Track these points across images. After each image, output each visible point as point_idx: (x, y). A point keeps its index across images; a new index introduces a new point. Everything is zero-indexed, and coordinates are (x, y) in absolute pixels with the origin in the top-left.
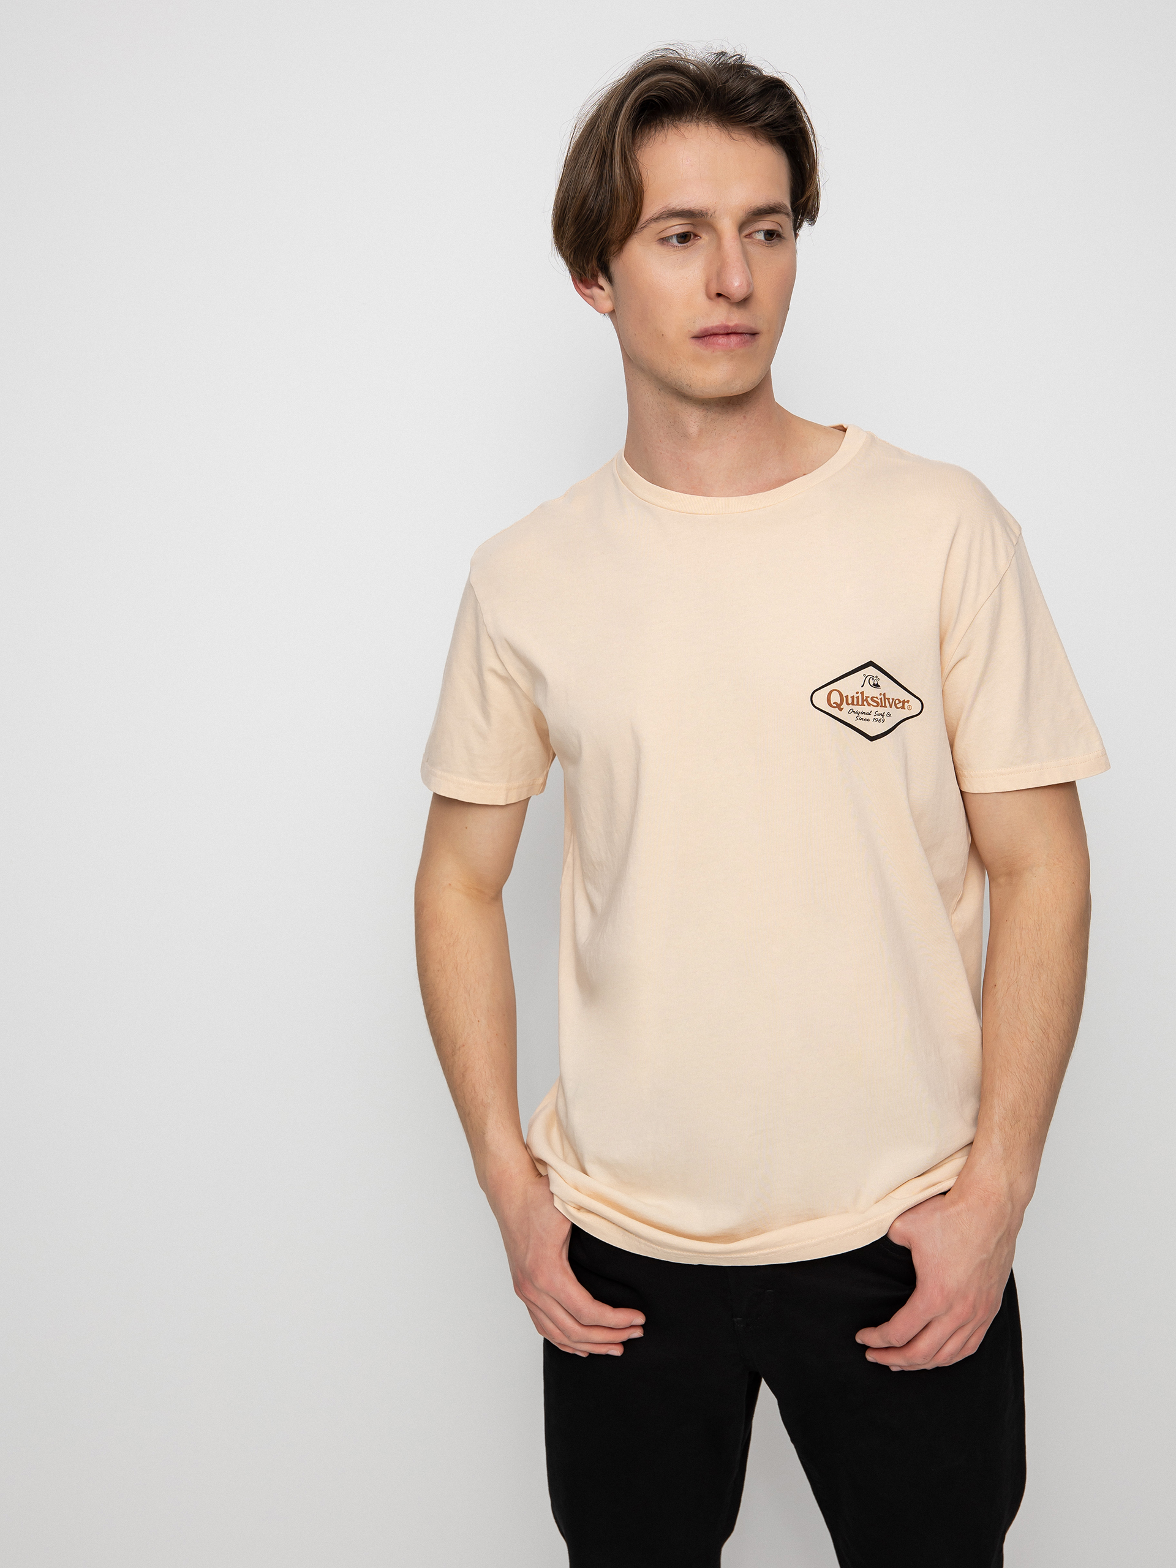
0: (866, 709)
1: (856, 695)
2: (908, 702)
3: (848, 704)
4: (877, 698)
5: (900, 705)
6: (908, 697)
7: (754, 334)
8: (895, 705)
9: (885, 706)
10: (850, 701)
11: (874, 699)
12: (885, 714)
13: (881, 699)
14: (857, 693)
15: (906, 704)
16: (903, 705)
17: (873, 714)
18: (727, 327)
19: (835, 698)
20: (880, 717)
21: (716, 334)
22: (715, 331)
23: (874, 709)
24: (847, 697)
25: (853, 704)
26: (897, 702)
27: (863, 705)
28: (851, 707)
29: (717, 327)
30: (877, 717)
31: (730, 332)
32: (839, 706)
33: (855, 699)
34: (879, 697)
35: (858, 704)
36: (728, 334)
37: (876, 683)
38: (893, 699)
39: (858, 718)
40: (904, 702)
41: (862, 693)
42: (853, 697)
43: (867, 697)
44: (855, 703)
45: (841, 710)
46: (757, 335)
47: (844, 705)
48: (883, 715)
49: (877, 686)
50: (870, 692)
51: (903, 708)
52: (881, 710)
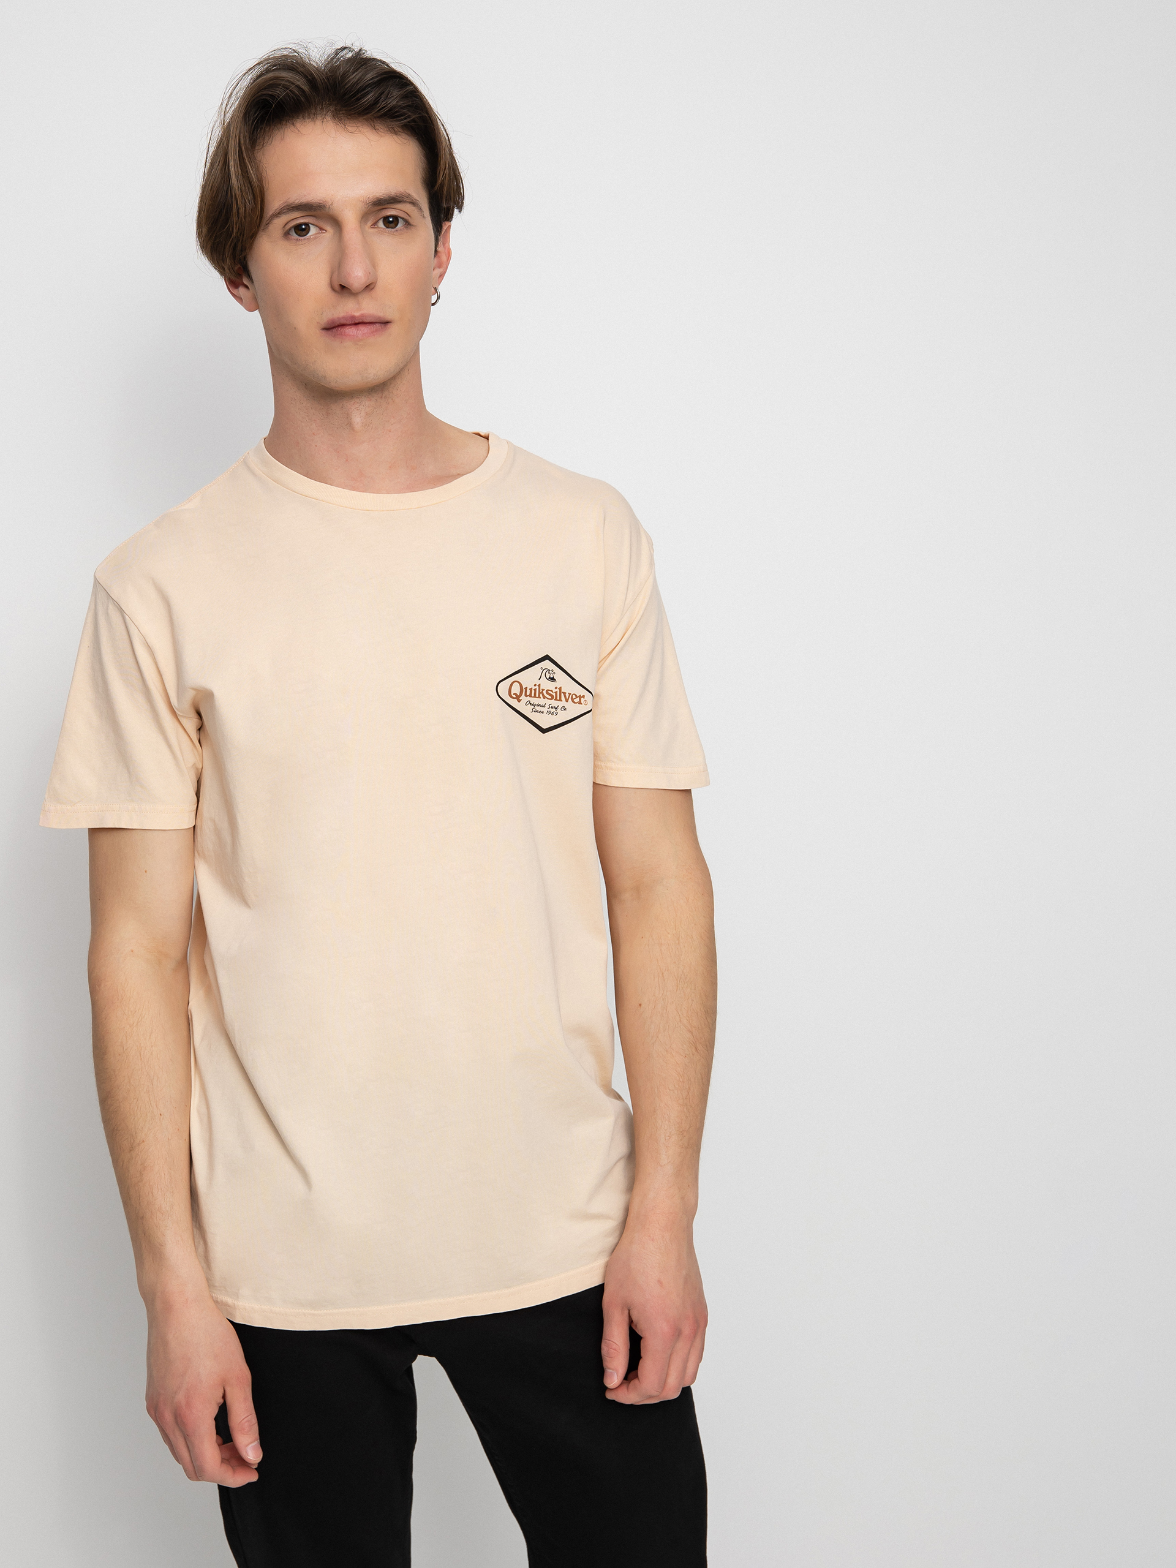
0: (541, 701)
1: (534, 688)
2: (583, 697)
3: (526, 696)
4: (552, 691)
5: (577, 700)
6: (583, 692)
7: (386, 323)
8: (572, 700)
9: (560, 700)
10: (528, 693)
11: (549, 692)
12: (559, 708)
13: (556, 693)
14: (535, 685)
15: (582, 699)
16: (580, 700)
17: (547, 706)
18: (353, 317)
19: (516, 689)
20: (554, 710)
21: (343, 325)
22: (343, 322)
23: (548, 702)
24: (526, 688)
25: (530, 696)
26: (574, 697)
27: (539, 697)
28: (529, 698)
29: (343, 318)
30: (550, 709)
31: (357, 322)
32: (518, 698)
33: (533, 691)
34: (554, 691)
35: (535, 696)
36: (356, 324)
37: (552, 676)
38: (570, 694)
39: (534, 710)
40: (580, 697)
41: (539, 686)
42: (531, 689)
43: (543, 690)
44: (533, 695)
45: (519, 701)
46: (389, 324)
47: (523, 697)
48: (556, 709)
49: (553, 679)
50: (547, 685)
51: (580, 703)
52: (554, 703)
